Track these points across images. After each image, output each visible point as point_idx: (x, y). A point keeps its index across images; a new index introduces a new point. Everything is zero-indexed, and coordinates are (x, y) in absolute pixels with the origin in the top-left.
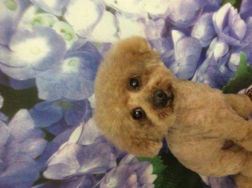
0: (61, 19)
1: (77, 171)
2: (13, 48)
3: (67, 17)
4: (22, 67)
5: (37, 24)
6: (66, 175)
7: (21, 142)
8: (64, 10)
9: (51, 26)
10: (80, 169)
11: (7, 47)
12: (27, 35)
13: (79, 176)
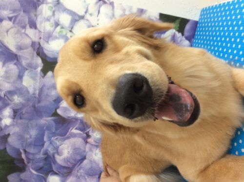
0: (71, 31)
1: (75, 115)
2: (50, 42)
3: (73, 31)
4: (52, 52)
5: (60, 33)
6: (69, 116)
7: (48, 89)
8: (72, 28)
9: (66, 34)
10: (77, 114)
11: (48, 42)
12: (56, 38)
13: (76, 119)
